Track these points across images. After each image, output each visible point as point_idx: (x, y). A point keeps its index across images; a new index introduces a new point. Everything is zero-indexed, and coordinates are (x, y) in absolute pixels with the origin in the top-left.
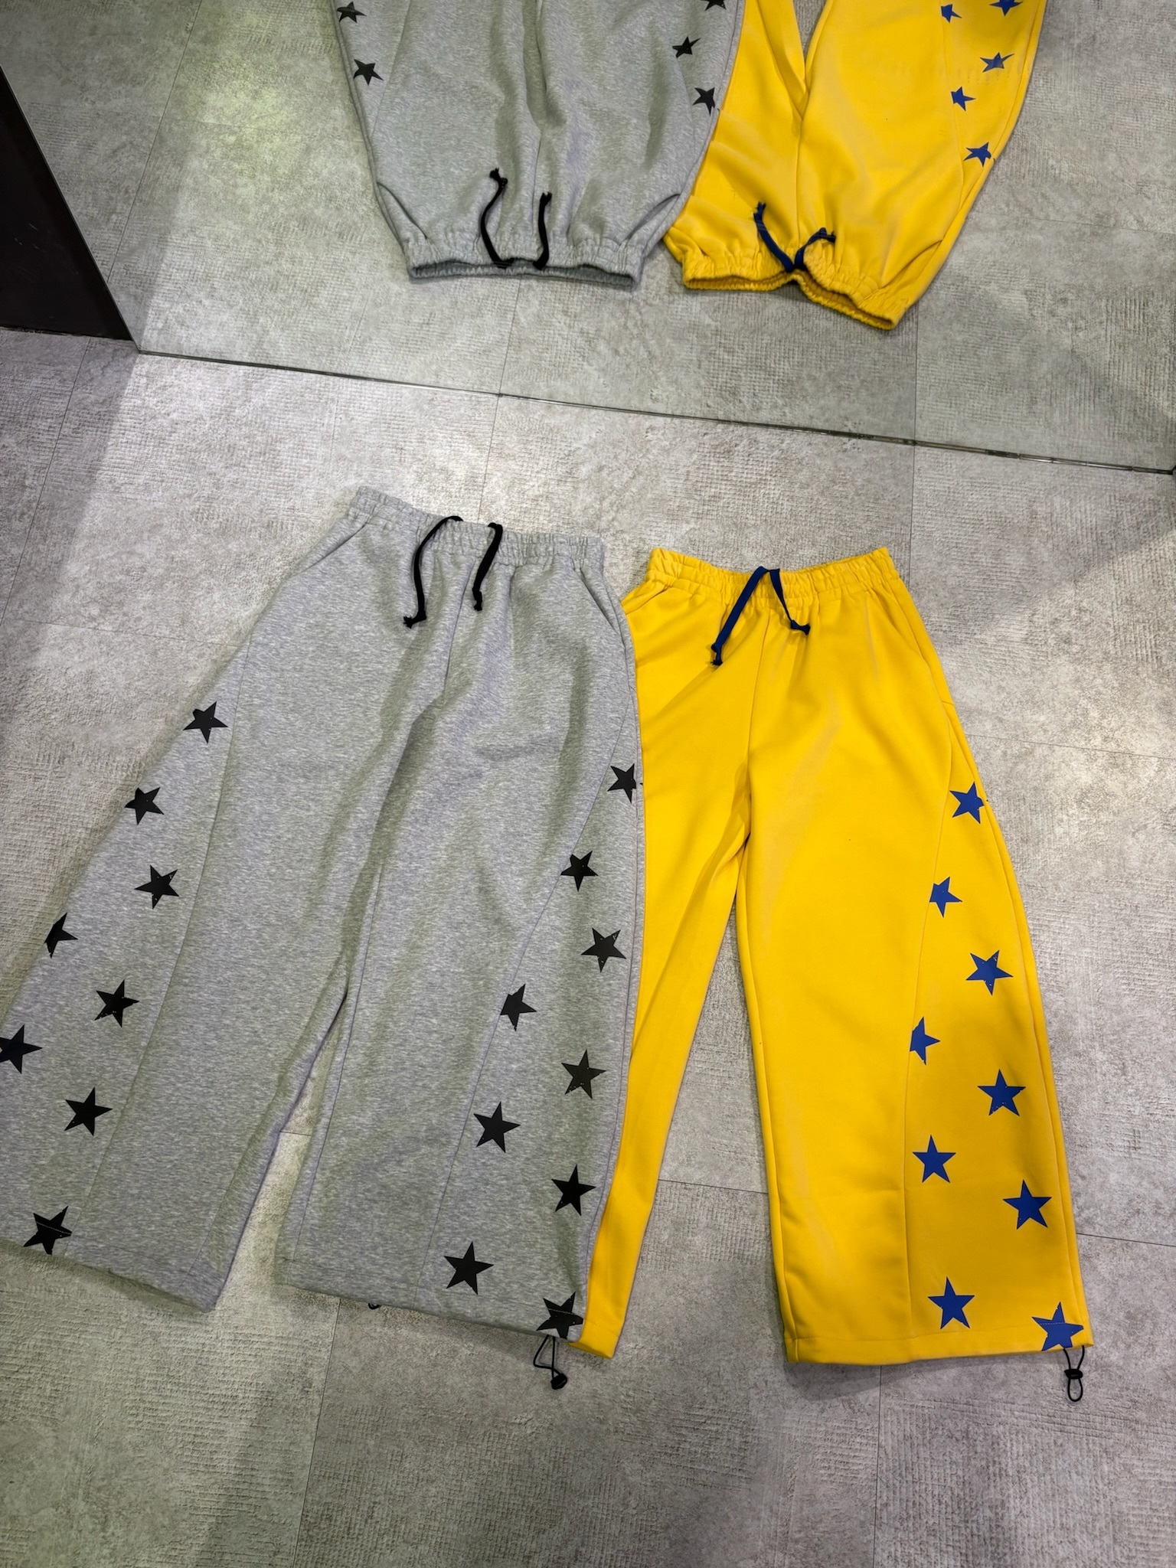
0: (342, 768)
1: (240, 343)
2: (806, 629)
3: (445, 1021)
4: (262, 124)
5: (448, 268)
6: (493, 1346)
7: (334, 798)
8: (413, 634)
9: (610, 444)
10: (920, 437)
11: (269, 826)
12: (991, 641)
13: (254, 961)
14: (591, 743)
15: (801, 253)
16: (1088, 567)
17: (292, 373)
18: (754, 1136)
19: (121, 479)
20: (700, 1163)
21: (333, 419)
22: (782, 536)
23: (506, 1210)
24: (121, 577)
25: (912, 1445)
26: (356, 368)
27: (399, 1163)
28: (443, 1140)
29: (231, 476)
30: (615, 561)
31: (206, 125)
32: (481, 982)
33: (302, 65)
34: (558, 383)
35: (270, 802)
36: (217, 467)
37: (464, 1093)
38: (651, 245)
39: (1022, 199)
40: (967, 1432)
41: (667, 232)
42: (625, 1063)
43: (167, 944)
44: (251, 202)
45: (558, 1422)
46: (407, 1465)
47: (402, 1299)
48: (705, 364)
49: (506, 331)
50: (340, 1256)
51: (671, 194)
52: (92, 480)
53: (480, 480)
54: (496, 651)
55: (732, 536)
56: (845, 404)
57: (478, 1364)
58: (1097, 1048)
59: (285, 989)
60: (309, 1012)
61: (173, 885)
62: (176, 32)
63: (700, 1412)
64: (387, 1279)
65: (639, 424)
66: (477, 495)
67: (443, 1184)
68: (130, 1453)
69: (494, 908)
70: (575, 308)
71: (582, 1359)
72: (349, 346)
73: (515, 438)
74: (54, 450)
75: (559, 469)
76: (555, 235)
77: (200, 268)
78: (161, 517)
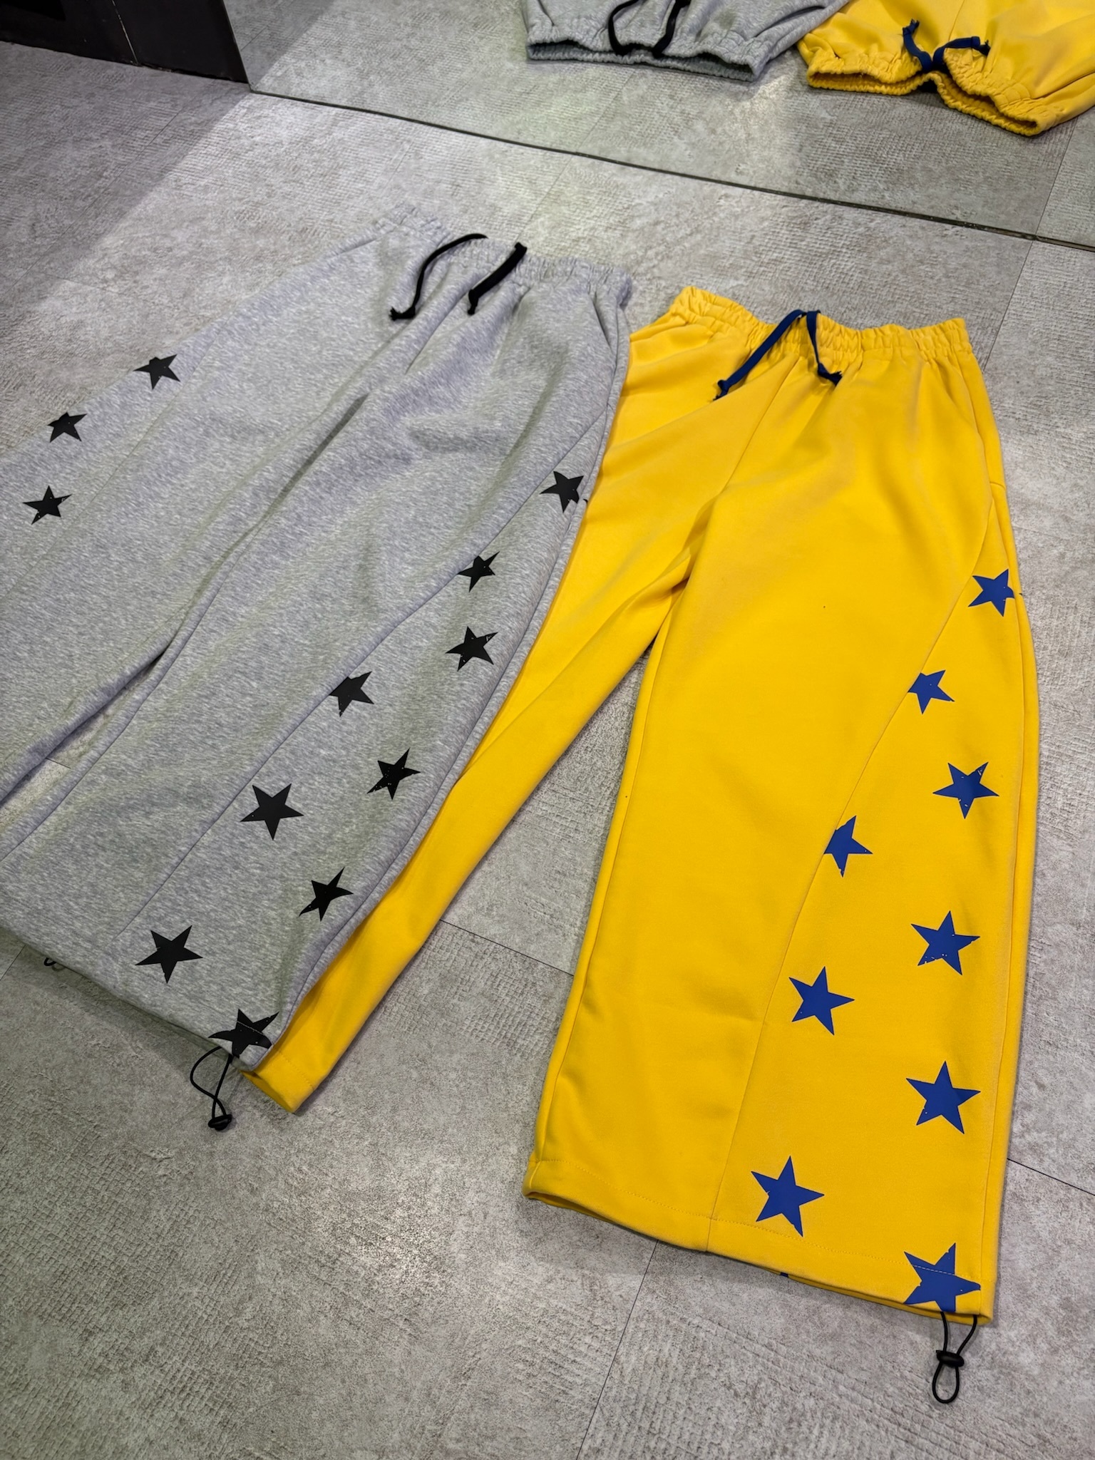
1: (343, 91)
2: (836, 378)
3: (266, 687)
5: (565, 49)
7: (253, 461)
8: (396, 329)
9: (676, 204)
10: (1039, 233)
13: (103, 591)
15: (940, 53)
17: (381, 117)
18: (583, 903)
19: (186, 179)
20: (502, 916)
21: (402, 156)
23: (246, 903)
24: (148, 253)
28: (205, 801)
29: (287, 189)
32: (321, 657)
36: (276, 180)
38: (781, 46)
41: (802, 39)
42: (450, 776)
43: (27, 556)
45: (199, 1172)
48: (807, 149)
49: (603, 106)
50: (34, 890)
52: (161, 178)
54: (474, 351)
56: (957, 195)
57: (137, 1069)
59: (119, 623)
61: (61, 507)
65: (714, 191)
66: (517, 230)
67: (183, 849)
69: (367, 587)
70: (684, 94)
71: (262, 1106)
72: (444, 102)
73: (576, 188)
75: (612, 219)
76: (682, 32)
77: (336, 39)
78: (207, 212)
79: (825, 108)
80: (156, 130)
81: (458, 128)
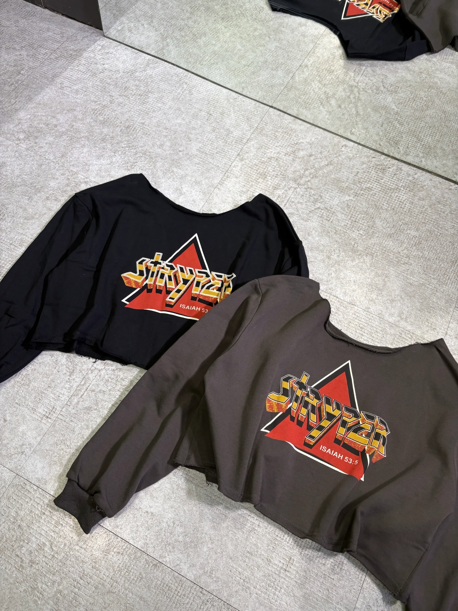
1: (153, 46)
9: (321, 146)
17: (172, 66)
19: (66, 83)
21: (183, 91)
24: (44, 126)
26: (204, 73)
29: (121, 100)
30: (301, 201)
34: (304, 111)
36: (115, 93)
48: (385, 125)
49: (286, 81)
52: (53, 80)
65: (339, 142)
66: (240, 146)
72: (205, 63)
73: (271, 128)
75: (288, 149)
77: (150, 13)
78: (77, 106)
79: (395, 103)
80: (52, 50)
81: (212, 80)
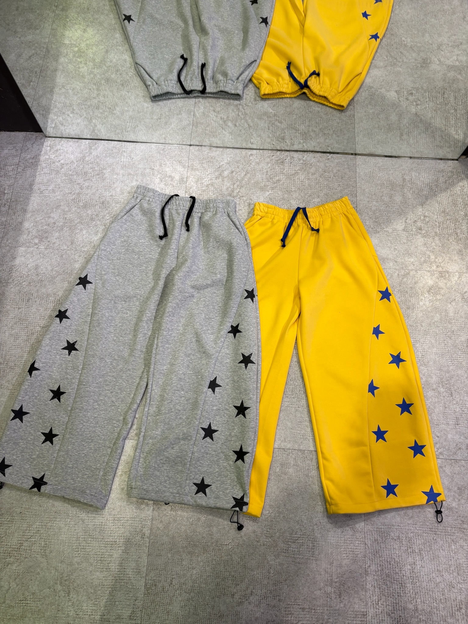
0: (139, 297)
1: (85, 131)
2: (318, 231)
3: (187, 392)
4: (88, 42)
5: (166, 96)
6: (214, 516)
7: (137, 309)
8: (163, 242)
9: (235, 162)
10: (358, 152)
11: (112, 321)
12: (390, 231)
13: (110, 374)
14: (236, 281)
15: (306, 81)
16: (427, 199)
17: (107, 141)
18: (310, 429)
19: (43, 188)
20: (290, 441)
21: (125, 159)
22: (306, 194)
23: (216, 464)
24: (46, 227)
25: (378, 543)
26: (132, 138)
27: (173, 448)
28: (189, 438)
29: (87, 184)
30: (241, 208)
31: (65, 44)
32: (199, 377)
33: (102, 17)
34: (213, 139)
35: (112, 312)
36: (81, 181)
37: (196, 419)
38: (246, 81)
39: (393, 54)
40: (399, 537)
41: (252, 76)
42: (258, 404)
43: (75, 370)
44: (86, 74)
45: (241, 543)
46: (184, 563)
47: (177, 500)
48: (271, 128)
49: (191, 119)
50: (152, 485)
51: (253, 60)
52: (32, 189)
53: (185, 179)
54: (196, 247)
55: (286, 196)
56: (327, 141)
57: (208, 523)
58: (441, 387)
59: (123, 384)
60: (133, 392)
61: (76, 346)
62: (51, 7)
63: (296, 536)
64: (171, 493)
65: (246, 153)
66: (184, 186)
67: (190, 455)
68: (77, 566)
69: (203, 347)
70: (218, 109)
71: (249, 519)
72: (129, 129)
73: (198, 162)
74: (15, 178)
75: (216, 173)
76: (208, 80)
77: (68, 102)
78: (60, 202)
79: (270, 107)
80: (16, 165)
81: (140, 141)
